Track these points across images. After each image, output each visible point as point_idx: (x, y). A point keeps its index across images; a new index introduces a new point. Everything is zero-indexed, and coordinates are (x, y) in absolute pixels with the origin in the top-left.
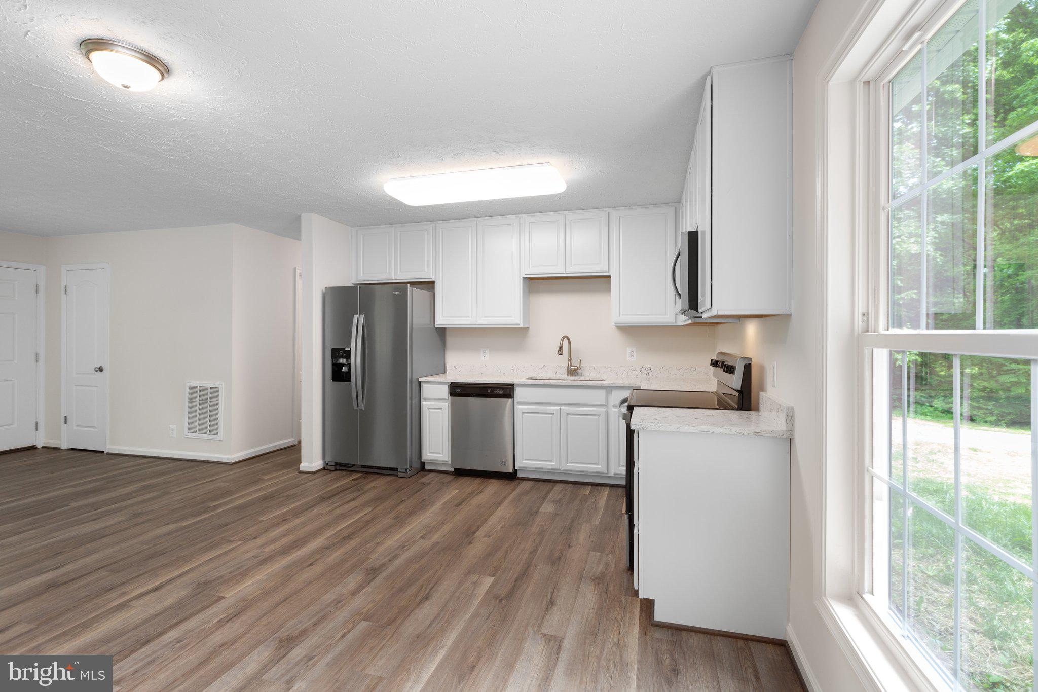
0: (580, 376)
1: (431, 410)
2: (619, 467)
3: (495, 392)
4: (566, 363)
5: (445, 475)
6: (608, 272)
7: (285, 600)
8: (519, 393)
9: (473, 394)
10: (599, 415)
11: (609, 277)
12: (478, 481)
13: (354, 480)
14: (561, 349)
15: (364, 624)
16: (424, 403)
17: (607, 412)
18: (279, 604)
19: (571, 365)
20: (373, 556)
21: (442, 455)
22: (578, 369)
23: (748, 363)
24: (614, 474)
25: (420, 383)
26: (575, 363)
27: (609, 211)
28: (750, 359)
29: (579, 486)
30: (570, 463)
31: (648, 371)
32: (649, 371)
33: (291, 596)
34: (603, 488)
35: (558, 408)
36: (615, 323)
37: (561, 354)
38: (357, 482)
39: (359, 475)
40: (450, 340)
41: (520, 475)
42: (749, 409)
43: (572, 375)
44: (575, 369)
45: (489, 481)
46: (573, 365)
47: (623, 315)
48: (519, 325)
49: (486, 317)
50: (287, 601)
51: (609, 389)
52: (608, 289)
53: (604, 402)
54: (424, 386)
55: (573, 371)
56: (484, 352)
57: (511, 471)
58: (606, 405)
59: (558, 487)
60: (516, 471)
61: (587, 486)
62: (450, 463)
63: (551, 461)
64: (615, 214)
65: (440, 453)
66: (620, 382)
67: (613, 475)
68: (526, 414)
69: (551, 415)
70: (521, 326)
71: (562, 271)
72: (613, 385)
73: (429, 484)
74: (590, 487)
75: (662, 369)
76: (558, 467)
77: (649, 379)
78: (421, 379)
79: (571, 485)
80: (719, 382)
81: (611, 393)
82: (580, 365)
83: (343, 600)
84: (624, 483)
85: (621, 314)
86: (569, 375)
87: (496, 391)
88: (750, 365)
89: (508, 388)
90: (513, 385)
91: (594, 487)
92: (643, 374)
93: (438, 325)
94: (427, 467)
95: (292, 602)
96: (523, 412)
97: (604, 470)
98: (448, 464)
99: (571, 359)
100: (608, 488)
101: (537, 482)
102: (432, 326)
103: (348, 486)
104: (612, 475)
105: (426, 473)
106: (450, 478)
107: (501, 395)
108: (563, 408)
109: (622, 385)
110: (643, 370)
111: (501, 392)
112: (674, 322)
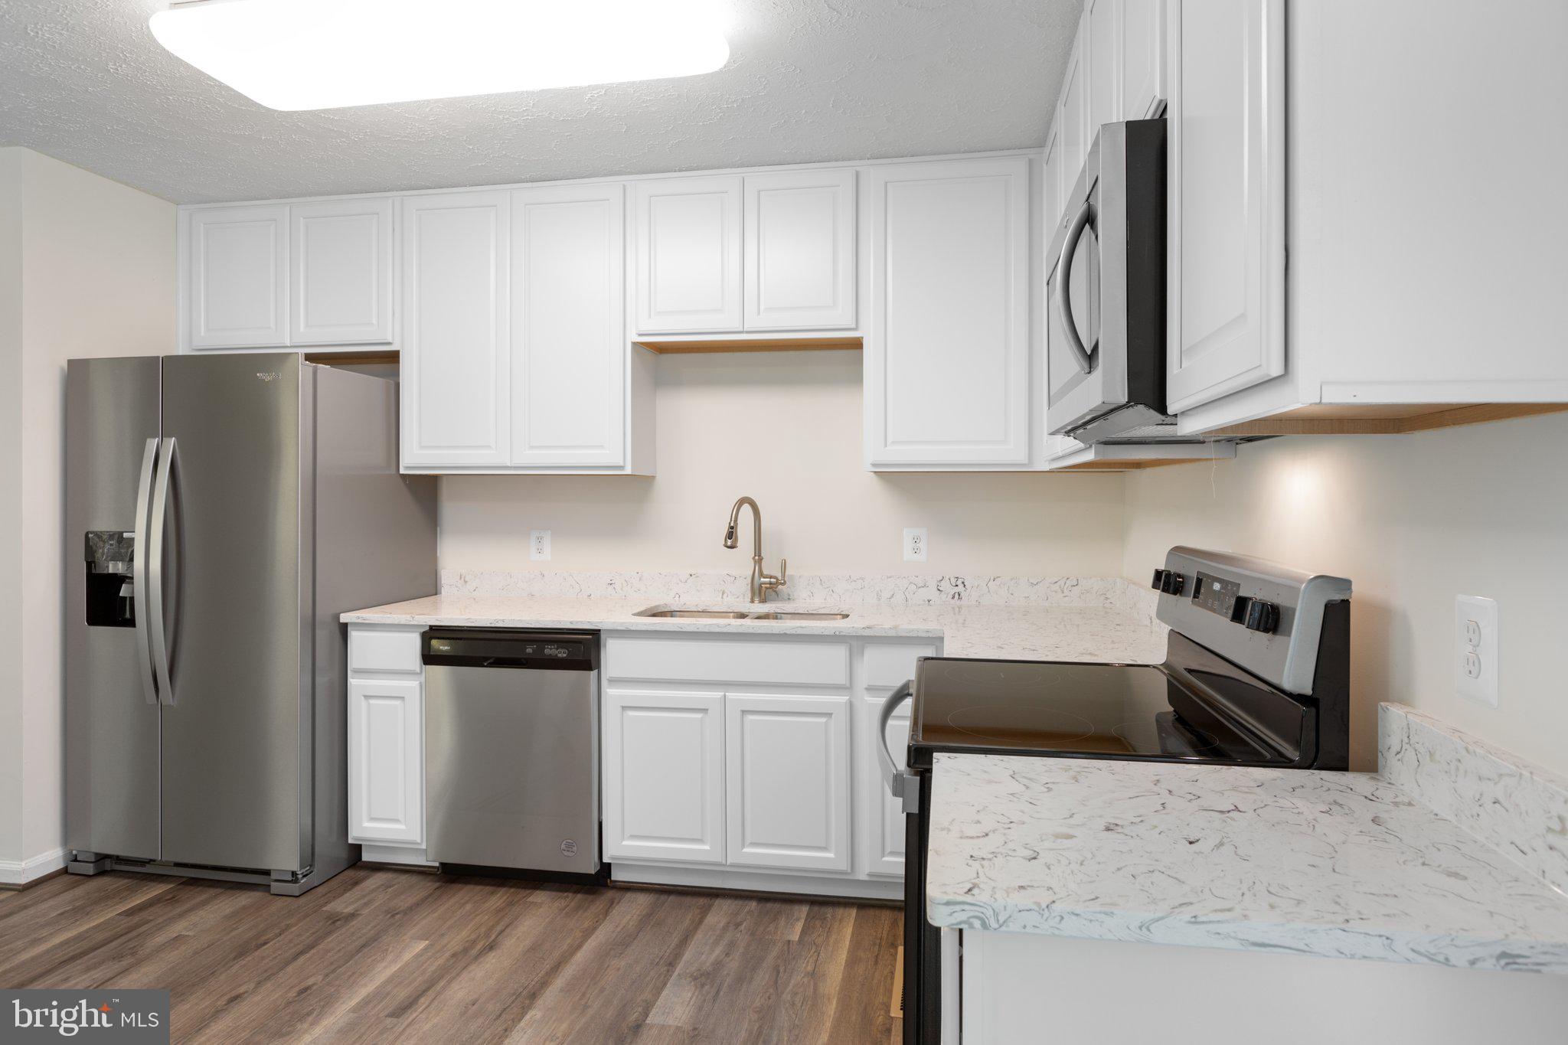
0: (783, 600)
1: (372, 702)
2: (883, 855)
3: (547, 651)
4: (748, 568)
5: (414, 879)
6: (856, 329)
8: (614, 656)
9: (486, 659)
10: (829, 715)
11: (856, 345)
12: (498, 898)
13: (130, 913)
14: (731, 534)
16: (353, 682)
17: (851, 705)
19: (761, 575)
21: (403, 827)
22: (777, 583)
23: (1338, 597)
24: (869, 875)
25: (344, 629)
26: (771, 568)
27: (858, 169)
28: (1345, 584)
29: (777, 906)
30: (754, 844)
31: (956, 590)
32: (961, 588)
34: (840, 911)
35: (717, 694)
36: (874, 465)
37: (732, 547)
38: (136, 919)
39: (157, 890)
40: (450, 509)
41: (617, 875)
42: (1341, 765)
43: (763, 601)
44: (771, 583)
45: (531, 899)
46: (765, 572)
47: (893, 442)
48: (622, 468)
49: (532, 447)
51: (857, 643)
52: (855, 377)
53: (841, 679)
54: (354, 636)
55: (766, 589)
56: (540, 539)
57: (592, 868)
58: (848, 688)
59: (719, 914)
60: (606, 869)
61: (796, 907)
62: (424, 846)
63: (700, 841)
64: (874, 175)
65: (397, 821)
66: (885, 623)
67: (866, 878)
68: (631, 713)
69: (699, 716)
70: (628, 471)
71: (737, 326)
72: (867, 633)
73: (353, 916)
74: (805, 909)
75: (991, 582)
76: (718, 858)
77: (960, 608)
78: (344, 618)
79: (754, 904)
80: (1177, 638)
81: (863, 653)
82: (784, 575)
84: (900, 896)
85: (890, 440)
86: (757, 600)
87: (550, 651)
88: (1345, 604)
89: (579, 642)
90: (596, 633)
91: (816, 908)
92: (943, 596)
93: (407, 468)
94: (366, 857)
96: (624, 708)
97: (843, 865)
98: (420, 849)
99: (761, 560)
100: (853, 912)
101: (663, 897)
102: (394, 472)
103: (100, 937)
104: (863, 877)
105: (362, 873)
106: (427, 886)
107: (562, 660)
108: (732, 695)
109: (892, 633)
110: (945, 585)
111: (562, 654)
112: (1027, 462)
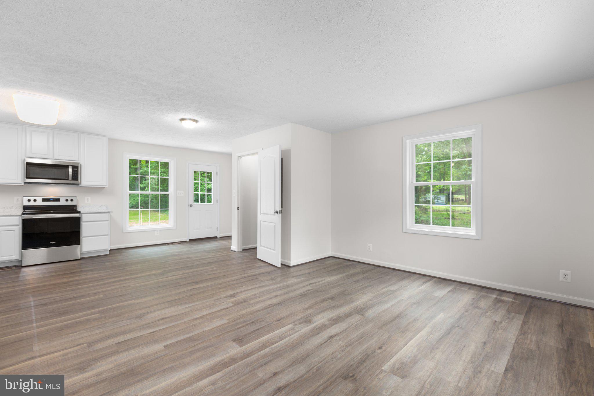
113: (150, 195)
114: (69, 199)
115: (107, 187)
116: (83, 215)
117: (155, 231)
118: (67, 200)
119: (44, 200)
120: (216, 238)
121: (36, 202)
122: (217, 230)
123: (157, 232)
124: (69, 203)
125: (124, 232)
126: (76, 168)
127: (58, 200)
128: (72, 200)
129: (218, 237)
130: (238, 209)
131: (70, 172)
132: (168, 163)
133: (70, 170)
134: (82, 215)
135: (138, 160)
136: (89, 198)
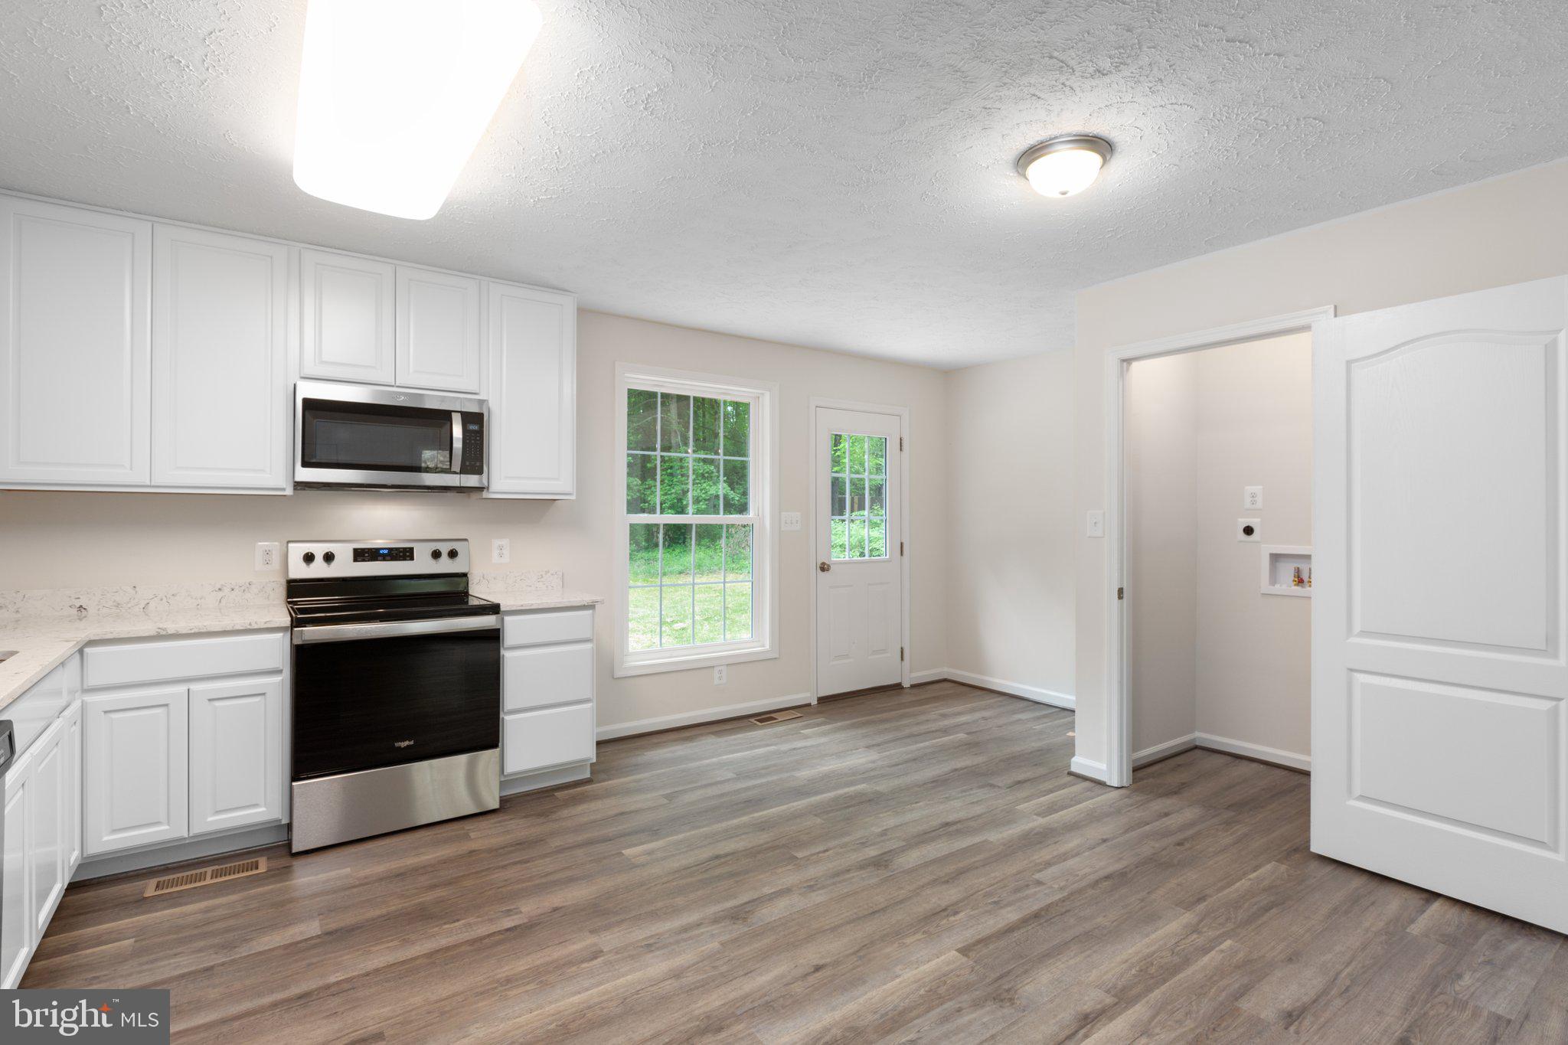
7: (874, 913)
15: (800, 855)
18: (882, 909)
20: (714, 945)
33: (865, 916)
50: (871, 910)
83: (805, 887)
95: (866, 907)
113: (694, 527)
114: (445, 549)
115: (573, 497)
116: (507, 619)
117: (713, 667)
118: (436, 555)
119: (360, 555)
120: (898, 687)
121: (334, 563)
122: (902, 659)
123: (720, 672)
124: (445, 566)
125: (618, 674)
126: (475, 421)
127: (406, 554)
128: (453, 554)
129: (906, 684)
130: (1120, 597)
131: (458, 439)
132: (749, 404)
133: (457, 431)
134: (503, 619)
135: (657, 393)
136: (505, 542)
